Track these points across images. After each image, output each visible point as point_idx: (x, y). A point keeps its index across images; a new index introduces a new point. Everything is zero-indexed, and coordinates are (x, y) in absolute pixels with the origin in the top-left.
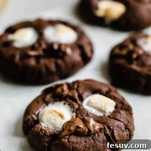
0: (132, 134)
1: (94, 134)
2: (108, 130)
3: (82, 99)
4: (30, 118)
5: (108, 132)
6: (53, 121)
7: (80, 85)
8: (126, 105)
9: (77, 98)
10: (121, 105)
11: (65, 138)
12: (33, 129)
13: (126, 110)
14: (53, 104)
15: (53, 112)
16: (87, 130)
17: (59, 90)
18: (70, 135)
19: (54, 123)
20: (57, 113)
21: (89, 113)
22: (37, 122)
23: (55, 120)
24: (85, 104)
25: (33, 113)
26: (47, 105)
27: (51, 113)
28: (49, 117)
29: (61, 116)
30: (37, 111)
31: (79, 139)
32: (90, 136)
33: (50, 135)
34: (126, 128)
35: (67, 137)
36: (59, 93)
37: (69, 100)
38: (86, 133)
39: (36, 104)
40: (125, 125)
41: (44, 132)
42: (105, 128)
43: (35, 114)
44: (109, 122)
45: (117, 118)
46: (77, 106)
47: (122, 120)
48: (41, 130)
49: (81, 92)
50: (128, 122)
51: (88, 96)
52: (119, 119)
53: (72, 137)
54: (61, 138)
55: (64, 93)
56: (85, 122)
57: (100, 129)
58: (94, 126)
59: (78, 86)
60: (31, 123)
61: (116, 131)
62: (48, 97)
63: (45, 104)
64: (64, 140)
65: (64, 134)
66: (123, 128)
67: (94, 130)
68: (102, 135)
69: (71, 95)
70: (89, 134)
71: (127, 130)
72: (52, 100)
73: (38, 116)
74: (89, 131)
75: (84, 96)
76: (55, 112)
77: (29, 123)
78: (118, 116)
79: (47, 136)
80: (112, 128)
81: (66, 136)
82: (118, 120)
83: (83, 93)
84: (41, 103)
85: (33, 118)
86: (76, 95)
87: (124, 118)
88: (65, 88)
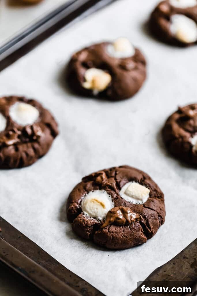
0: (163, 220)
1: (131, 224)
2: (144, 219)
3: (120, 188)
4: (74, 207)
5: (143, 221)
6: (96, 210)
7: (117, 173)
8: (159, 193)
9: (115, 187)
10: (155, 193)
11: (106, 229)
12: (76, 219)
13: (158, 197)
14: (93, 192)
15: (95, 201)
16: (125, 220)
17: (99, 178)
18: (111, 225)
19: (96, 212)
20: (99, 202)
21: (126, 203)
22: (80, 211)
23: (97, 209)
24: (122, 193)
25: (75, 202)
26: (88, 193)
27: (93, 201)
28: (91, 206)
29: (102, 205)
30: (79, 199)
31: (118, 229)
32: (127, 226)
33: (92, 225)
34: (159, 216)
35: (107, 228)
36: (98, 182)
37: (108, 189)
38: (124, 223)
39: (78, 192)
40: (158, 213)
41: (86, 222)
42: (140, 218)
43: (77, 203)
44: (145, 212)
45: (151, 207)
46: (115, 196)
47: (155, 209)
48: (84, 220)
49: (118, 181)
50: (161, 209)
51: (125, 184)
52: (153, 208)
53: (112, 227)
54: (102, 229)
55: (103, 182)
56: (124, 213)
57: (136, 219)
58: (131, 217)
59: (116, 174)
60: (75, 212)
61: (151, 220)
62: (89, 185)
63: (86, 192)
64: (106, 230)
65: (104, 225)
66: (157, 217)
67: (131, 221)
68: (138, 224)
69: (110, 185)
70: (127, 223)
71: (159, 218)
72: (93, 188)
73: (80, 204)
74: (127, 221)
75: (121, 184)
76: (97, 201)
77: (73, 211)
78: (152, 205)
79: (89, 226)
80: (146, 217)
81: (107, 226)
82: (153, 210)
83: (120, 182)
84: (82, 191)
85: (76, 207)
86: (114, 184)
87: (157, 207)
88: (104, 176)
